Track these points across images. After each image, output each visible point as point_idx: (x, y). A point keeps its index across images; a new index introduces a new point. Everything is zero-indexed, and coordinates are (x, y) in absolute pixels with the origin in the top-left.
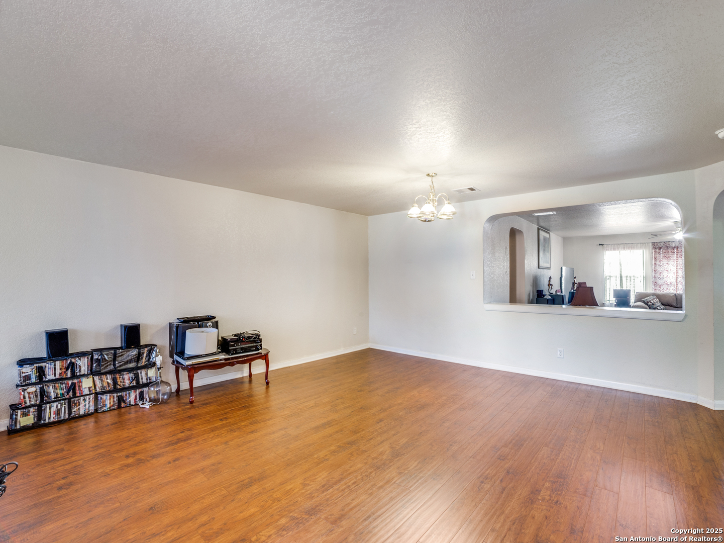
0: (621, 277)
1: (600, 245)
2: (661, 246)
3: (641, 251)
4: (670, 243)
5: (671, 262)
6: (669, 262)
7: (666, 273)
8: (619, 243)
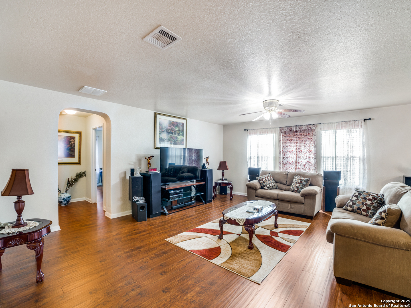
0: (258, 157)
1: (245, 130)
2: (286, 130)
3: (272, 135)
4: (292, 127)
5: (293, 145)
6: (291, 145)
7: (289, 154)
8: (258, 128)
